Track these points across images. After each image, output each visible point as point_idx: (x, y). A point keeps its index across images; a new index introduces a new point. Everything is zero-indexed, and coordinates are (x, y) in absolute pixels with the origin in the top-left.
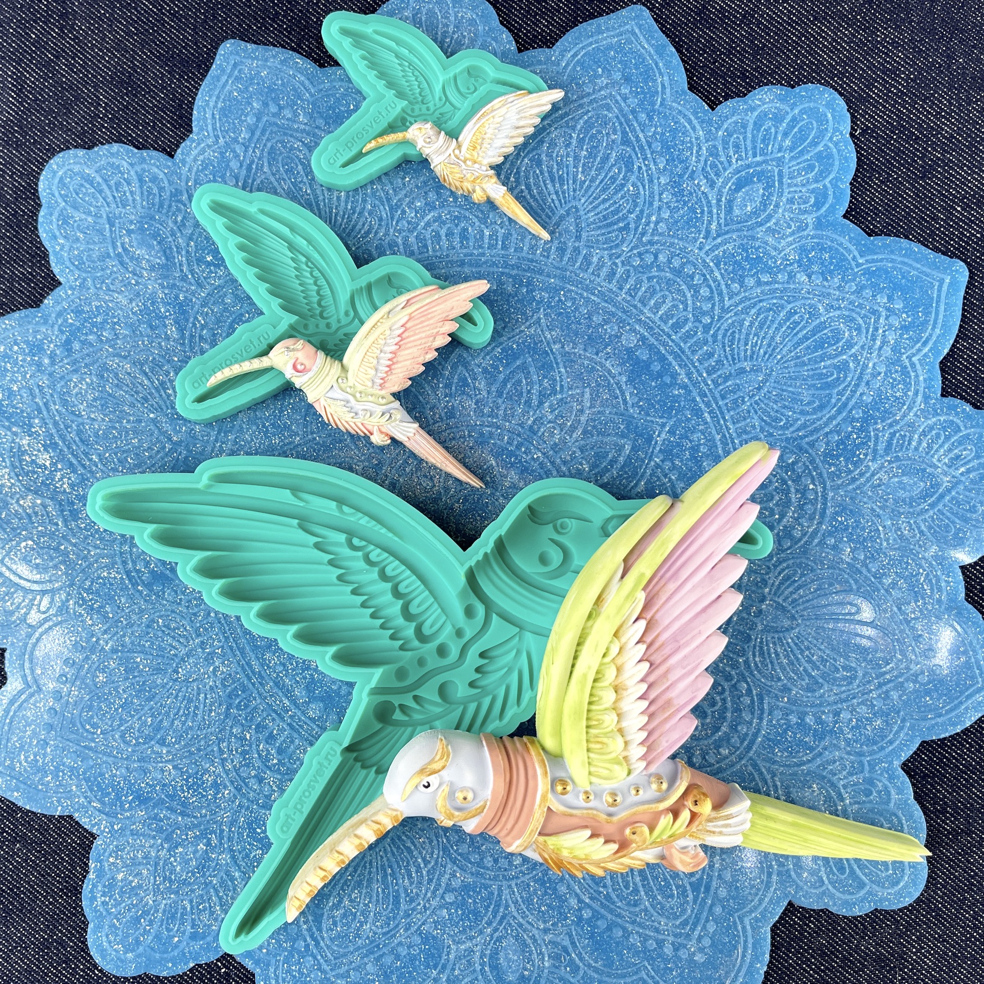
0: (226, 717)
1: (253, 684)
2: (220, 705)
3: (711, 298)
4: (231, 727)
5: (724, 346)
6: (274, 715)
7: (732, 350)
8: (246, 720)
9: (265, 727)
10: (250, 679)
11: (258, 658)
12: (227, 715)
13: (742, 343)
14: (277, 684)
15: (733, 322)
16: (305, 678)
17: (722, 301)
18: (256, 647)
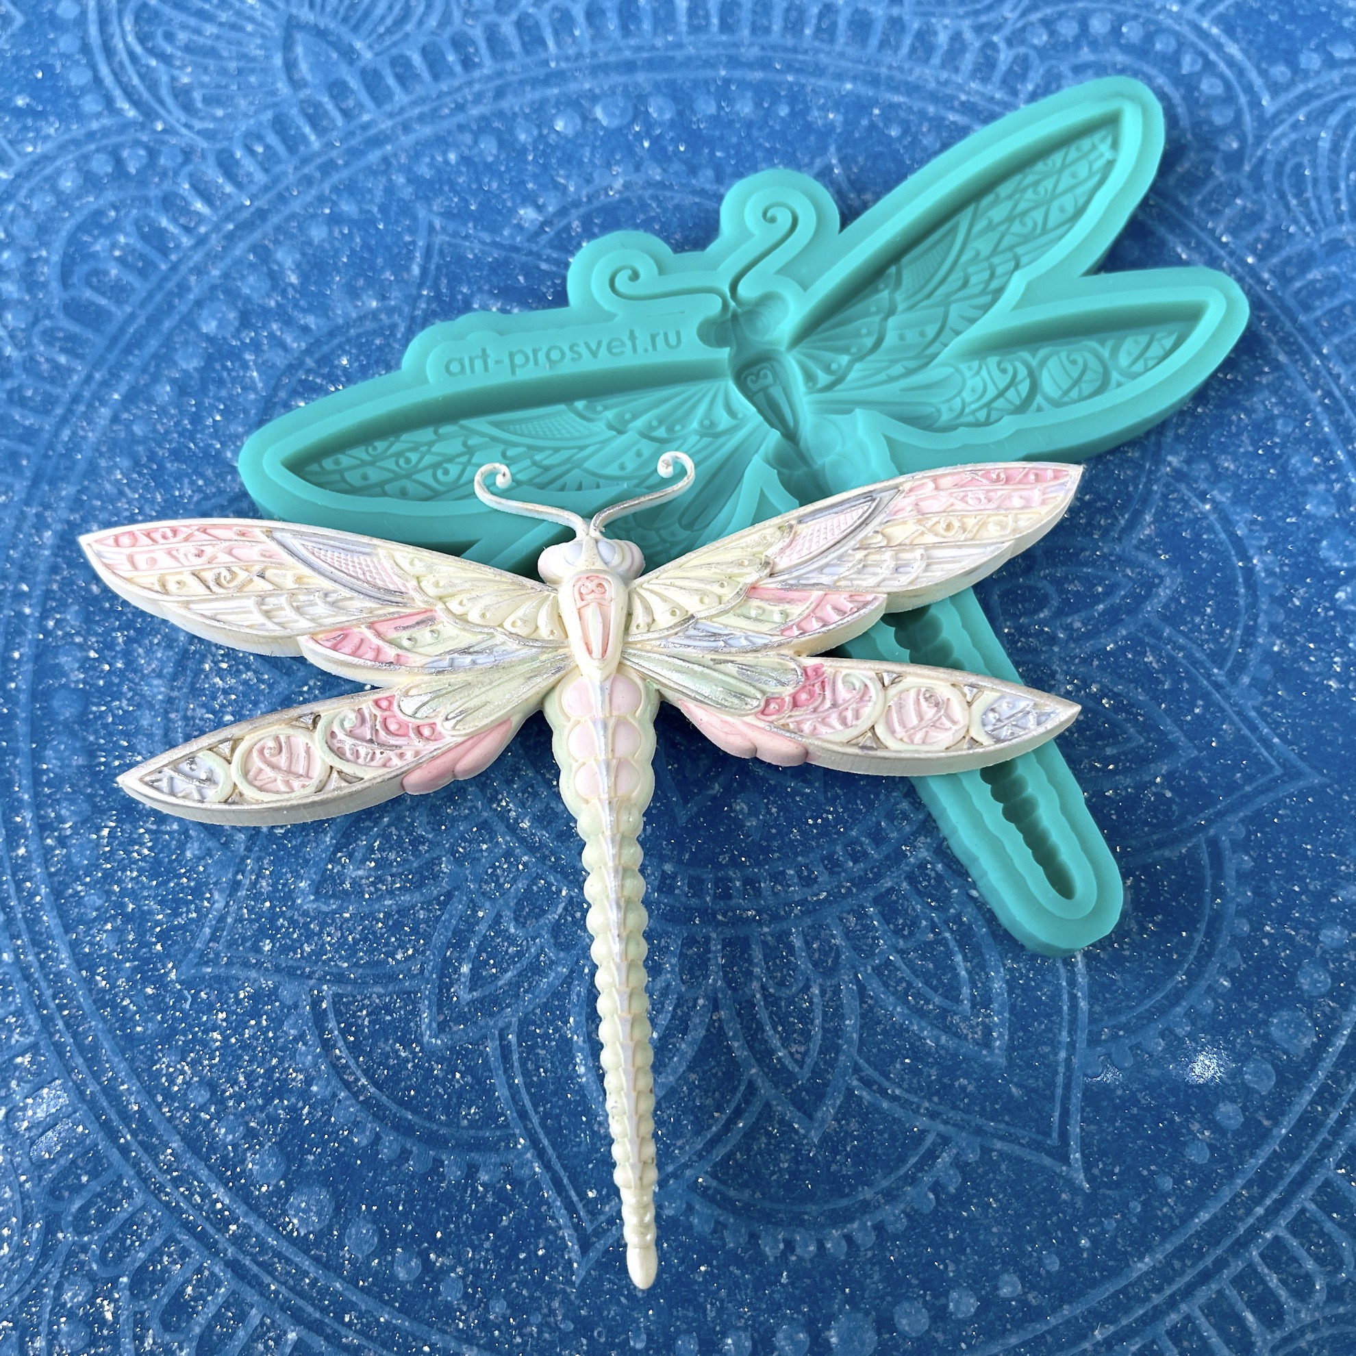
0: (44, 1255)
1: (124, 1150)
2: (26, 1220)
3: (1229, 98)
4: (59, 1288)
5: (1282, 196)
6: (184, 1237)
7: (1305, 203)
8: (102, 1260)
9: (162, 1278)
10: (113, 1135)
11: (135, 1073)
12: (46, 1250)
13: (1323, 187)
14: (192, 1144)
15: (1293, 145)
16: (273, 1120)
17: (1255, 103)
18: (131, 1041)
